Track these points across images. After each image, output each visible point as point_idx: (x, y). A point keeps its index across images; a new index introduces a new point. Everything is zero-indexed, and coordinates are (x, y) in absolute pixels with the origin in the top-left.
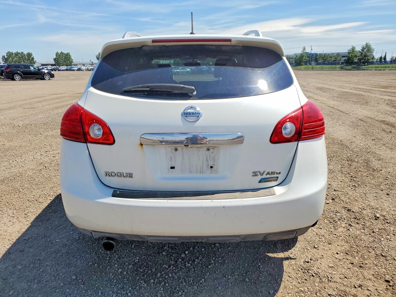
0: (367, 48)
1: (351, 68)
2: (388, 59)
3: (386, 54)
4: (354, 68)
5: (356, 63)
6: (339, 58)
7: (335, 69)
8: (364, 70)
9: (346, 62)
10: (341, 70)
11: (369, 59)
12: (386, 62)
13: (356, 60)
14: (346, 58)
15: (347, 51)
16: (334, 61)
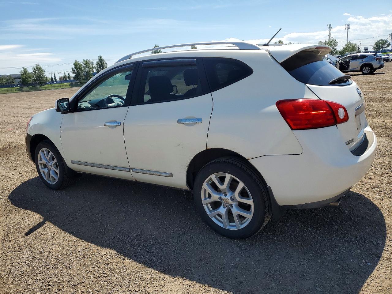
0: (38, 70)
1: (28, 89)
2: (58, 79)
3: (55, 74)
4: (31, 89)
5: (31, 84)
6: (11, 80)
7: (12, 92)
8: (42, 90)
9: (22, 84)
10: (19, 92)
11: (43, 80)
12: (56, 81)
13: (31, 81)
14: (21, 80)
15: (18, 73)
16: (6, 83)
